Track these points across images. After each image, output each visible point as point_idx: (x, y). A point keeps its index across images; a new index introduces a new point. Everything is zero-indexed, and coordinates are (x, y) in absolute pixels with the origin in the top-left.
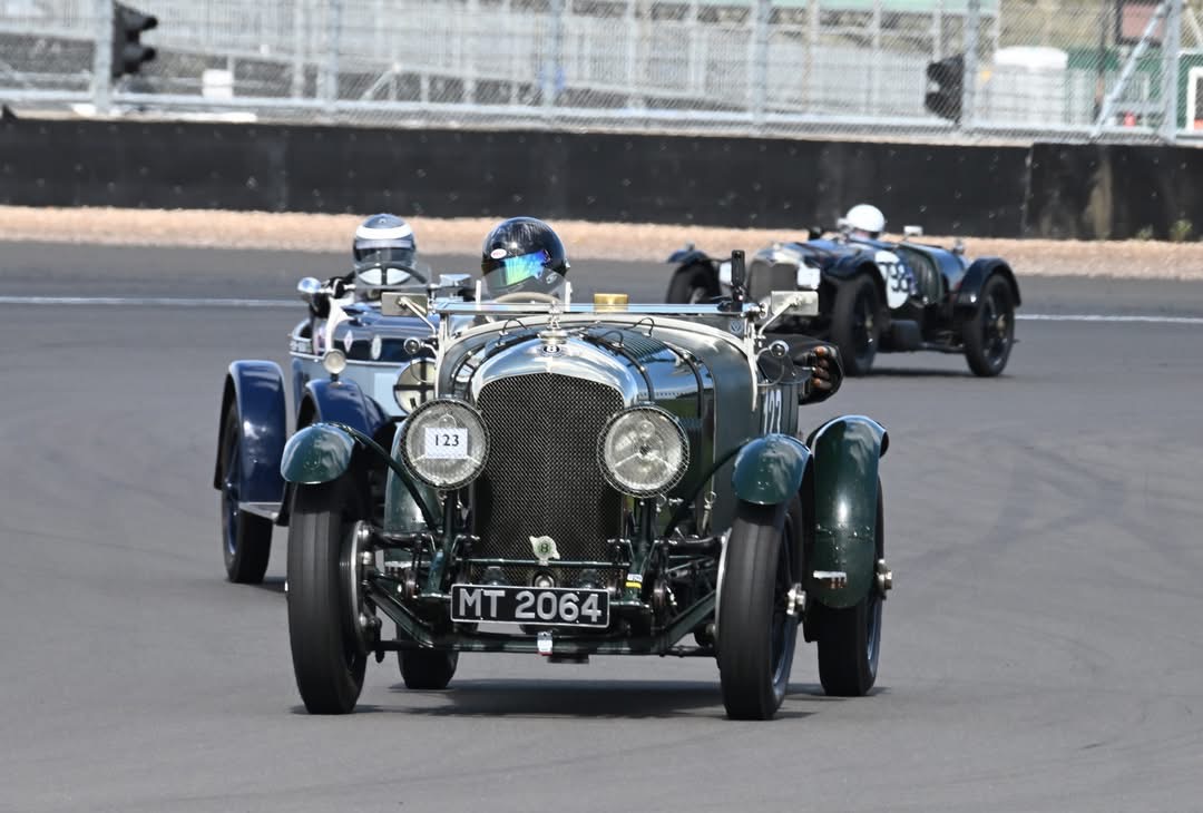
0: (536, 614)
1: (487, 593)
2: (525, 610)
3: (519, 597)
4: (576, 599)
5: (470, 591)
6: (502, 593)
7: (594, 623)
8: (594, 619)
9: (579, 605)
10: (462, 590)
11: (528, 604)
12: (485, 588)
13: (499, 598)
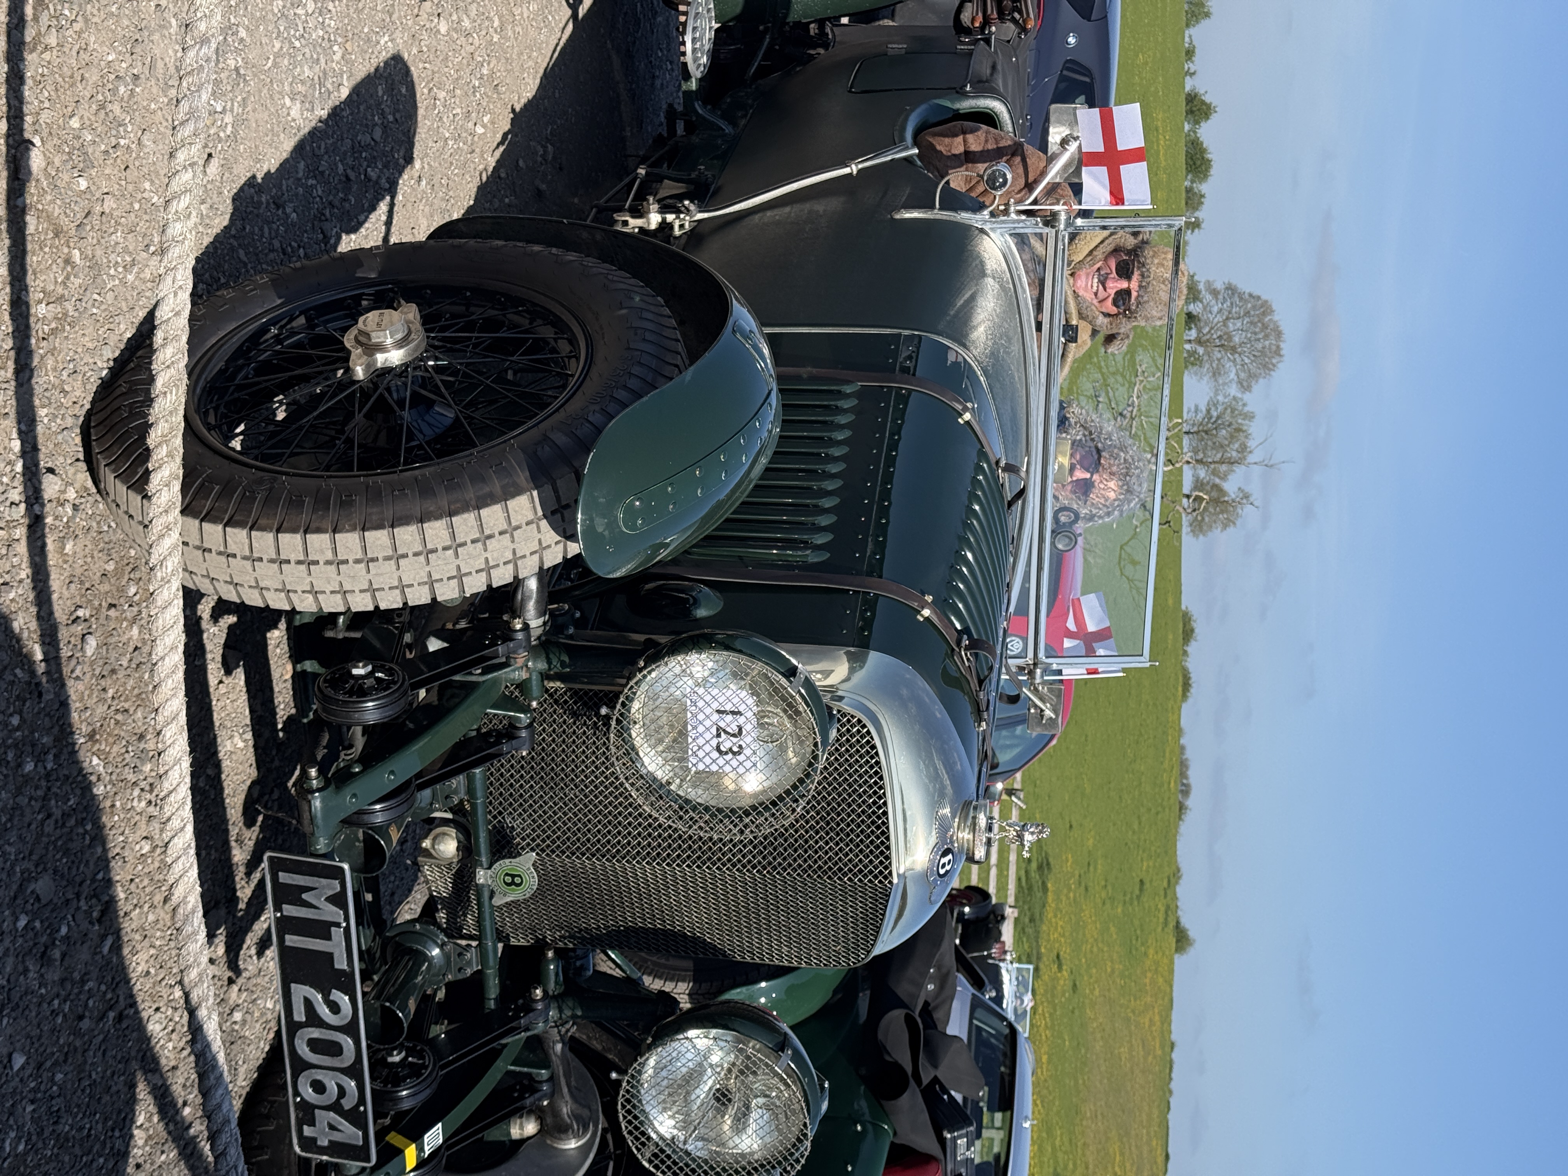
0: (301, 1025)
1: (337, 934)
2: (308, 1003)
3: (338, 996)
4: (348, 1103)
5: (338, 900)
6: (341, 964)
7: (300, 1132)
8: (307, 1131)
9: (336, 1107)
10: (336, 884)
11: (324, 1011)
12: (347, 930)
13: (330, 956)
